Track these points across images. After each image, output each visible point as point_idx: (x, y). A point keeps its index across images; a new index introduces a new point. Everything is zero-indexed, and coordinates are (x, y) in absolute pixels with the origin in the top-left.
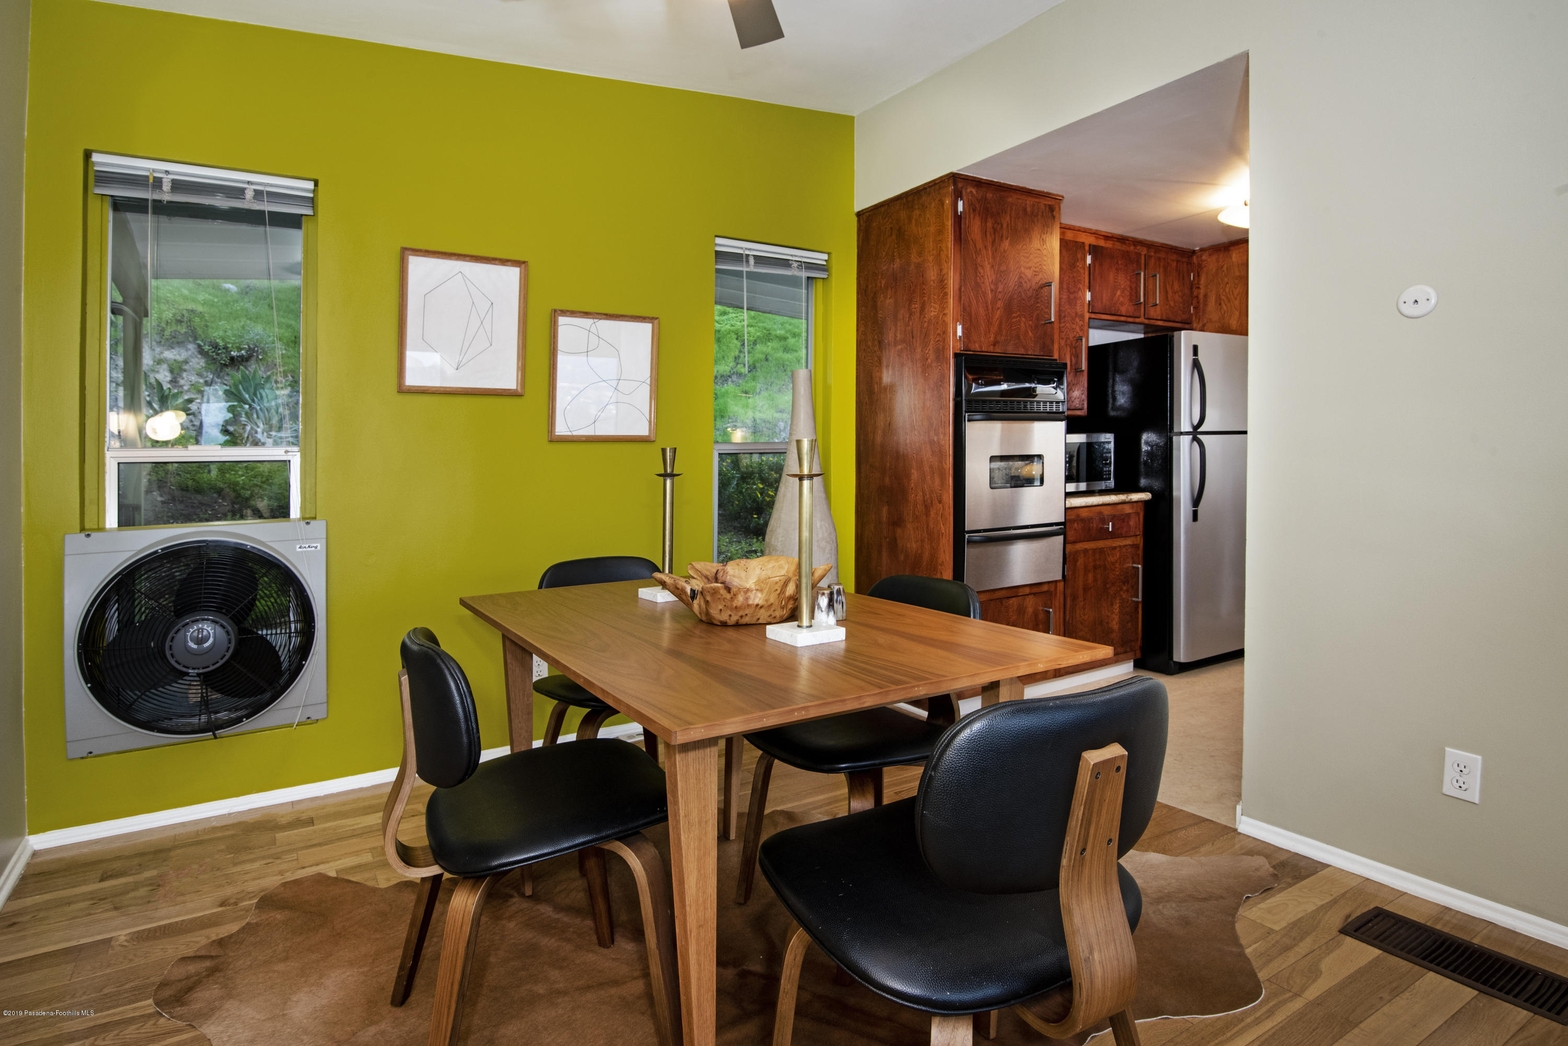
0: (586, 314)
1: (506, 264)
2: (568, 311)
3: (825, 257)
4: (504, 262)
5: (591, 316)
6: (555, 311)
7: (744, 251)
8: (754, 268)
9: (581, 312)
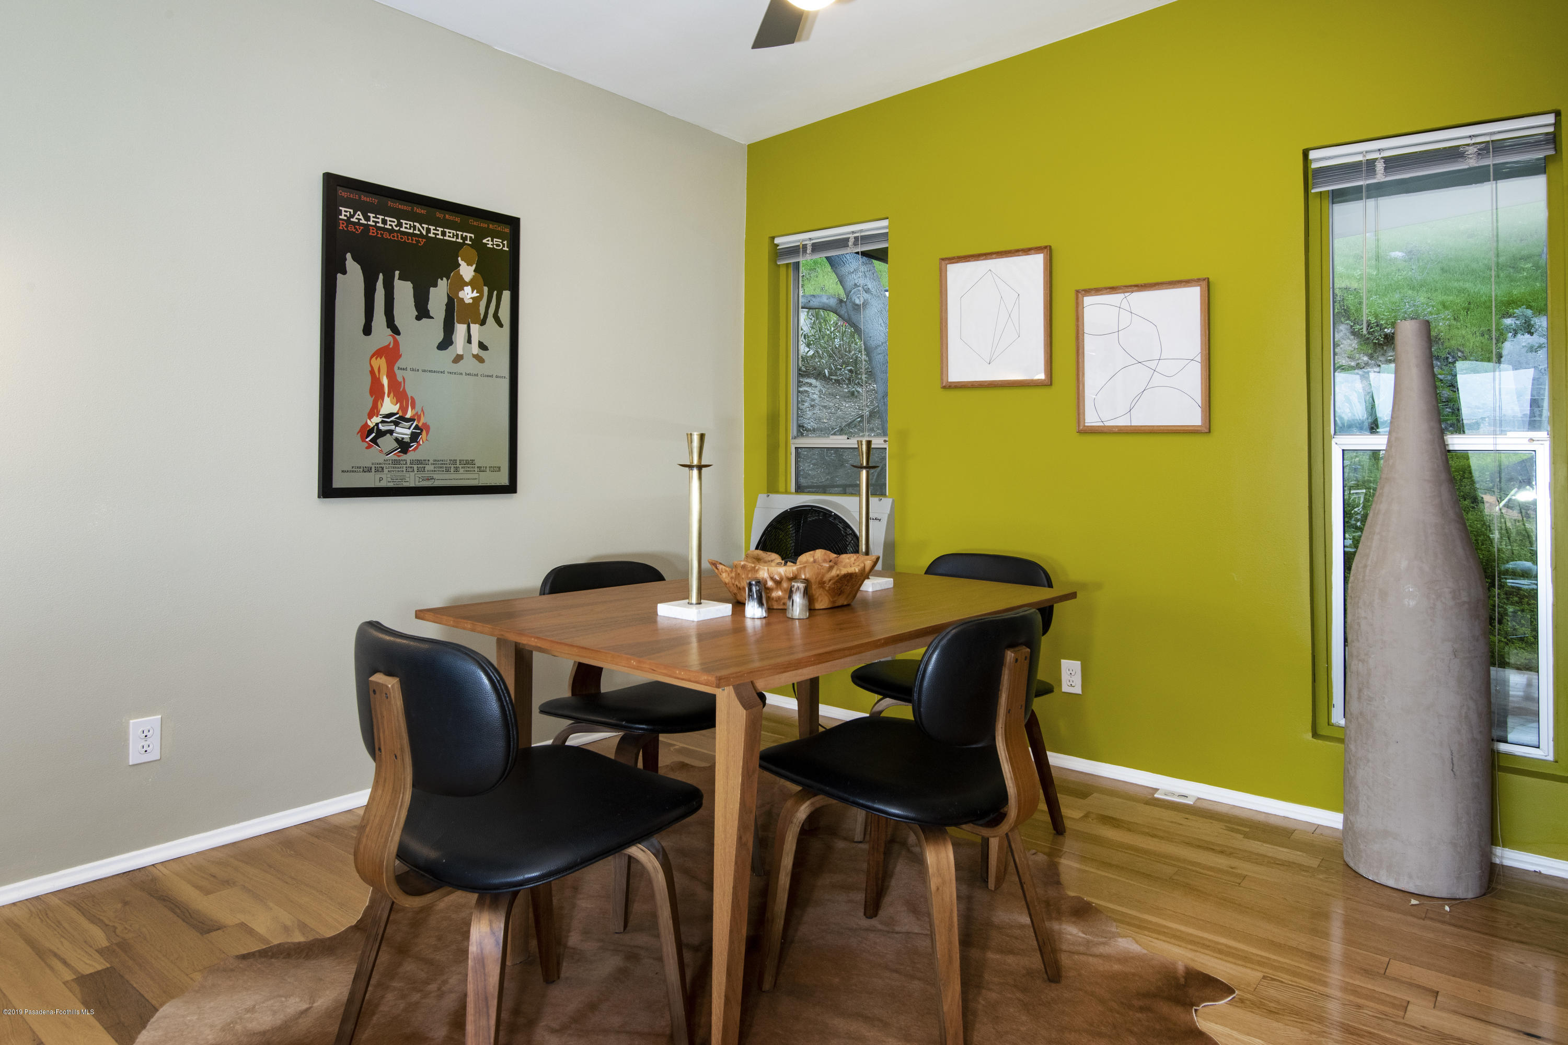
0: (1113, 290)
1: (1029, 252)
2: (1091, 290)
3: (1550, 119)
4: (1027, 251)
5: (1121, 291)
6: (1077, 292)
7: (1364, 156)
8: (1386, 176)
9: (1106, 288)
